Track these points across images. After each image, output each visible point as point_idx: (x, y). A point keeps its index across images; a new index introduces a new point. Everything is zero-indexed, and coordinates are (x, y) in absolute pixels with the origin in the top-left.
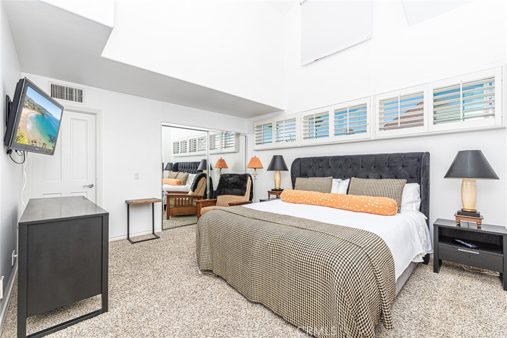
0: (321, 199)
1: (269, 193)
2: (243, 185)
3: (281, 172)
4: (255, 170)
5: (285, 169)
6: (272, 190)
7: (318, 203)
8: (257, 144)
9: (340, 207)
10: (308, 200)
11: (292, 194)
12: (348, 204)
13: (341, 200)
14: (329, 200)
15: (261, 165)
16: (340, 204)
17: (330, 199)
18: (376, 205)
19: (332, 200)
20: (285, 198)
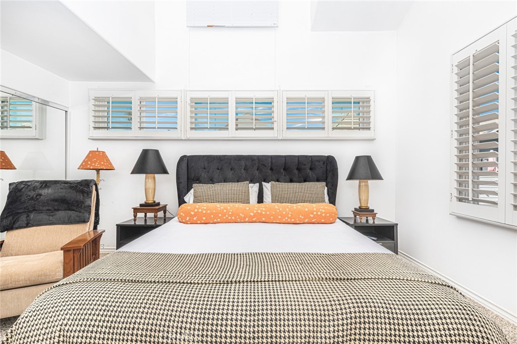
0: (253, 212)
1: (136, 210)
2: (83, 202)
3: (156, 176)
4: (98, 173)
5: (165, 171)
6: (141, 205)
7: (247, 219)
8: (95, 128)
9: (278, 221)
10: (231, 216)
11: (202, 210)
12: (290, 216)
13: (280, 211)
14: (264, 213)
15: (110, 164)
16: (280, 217)
17: (266, 212)
18: (323, 213)
19: (268, 213)
20: (188, 218)
